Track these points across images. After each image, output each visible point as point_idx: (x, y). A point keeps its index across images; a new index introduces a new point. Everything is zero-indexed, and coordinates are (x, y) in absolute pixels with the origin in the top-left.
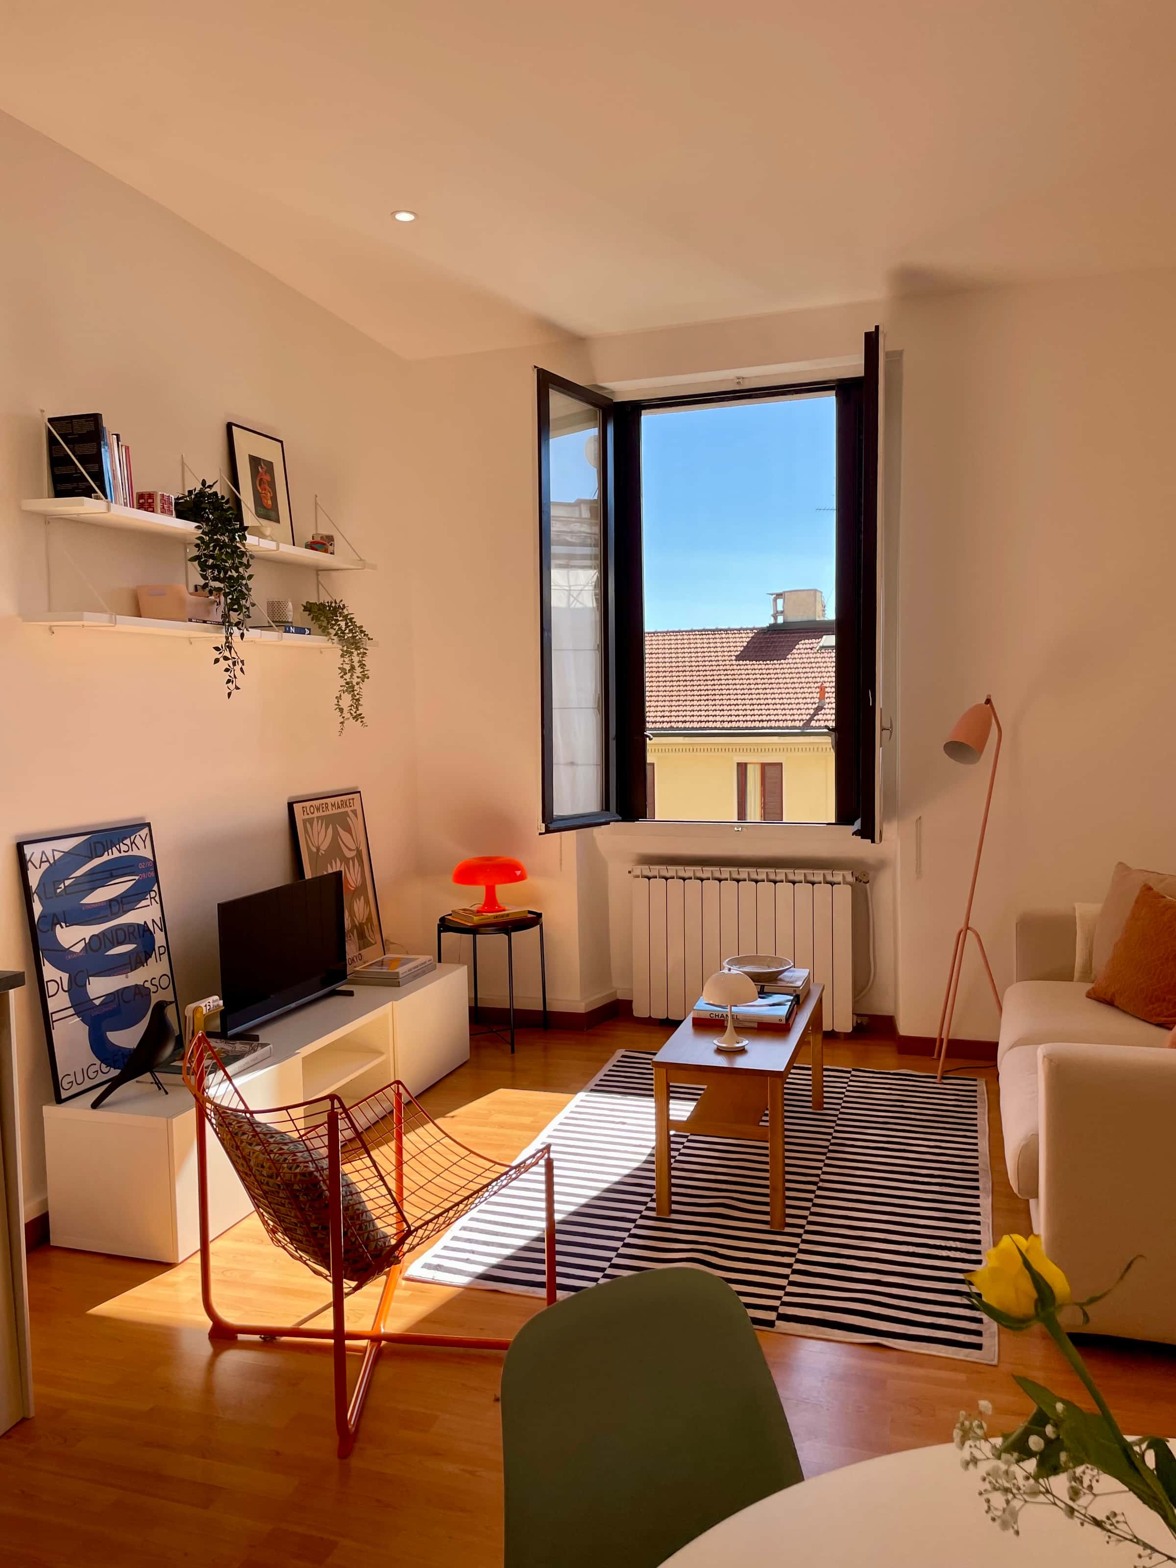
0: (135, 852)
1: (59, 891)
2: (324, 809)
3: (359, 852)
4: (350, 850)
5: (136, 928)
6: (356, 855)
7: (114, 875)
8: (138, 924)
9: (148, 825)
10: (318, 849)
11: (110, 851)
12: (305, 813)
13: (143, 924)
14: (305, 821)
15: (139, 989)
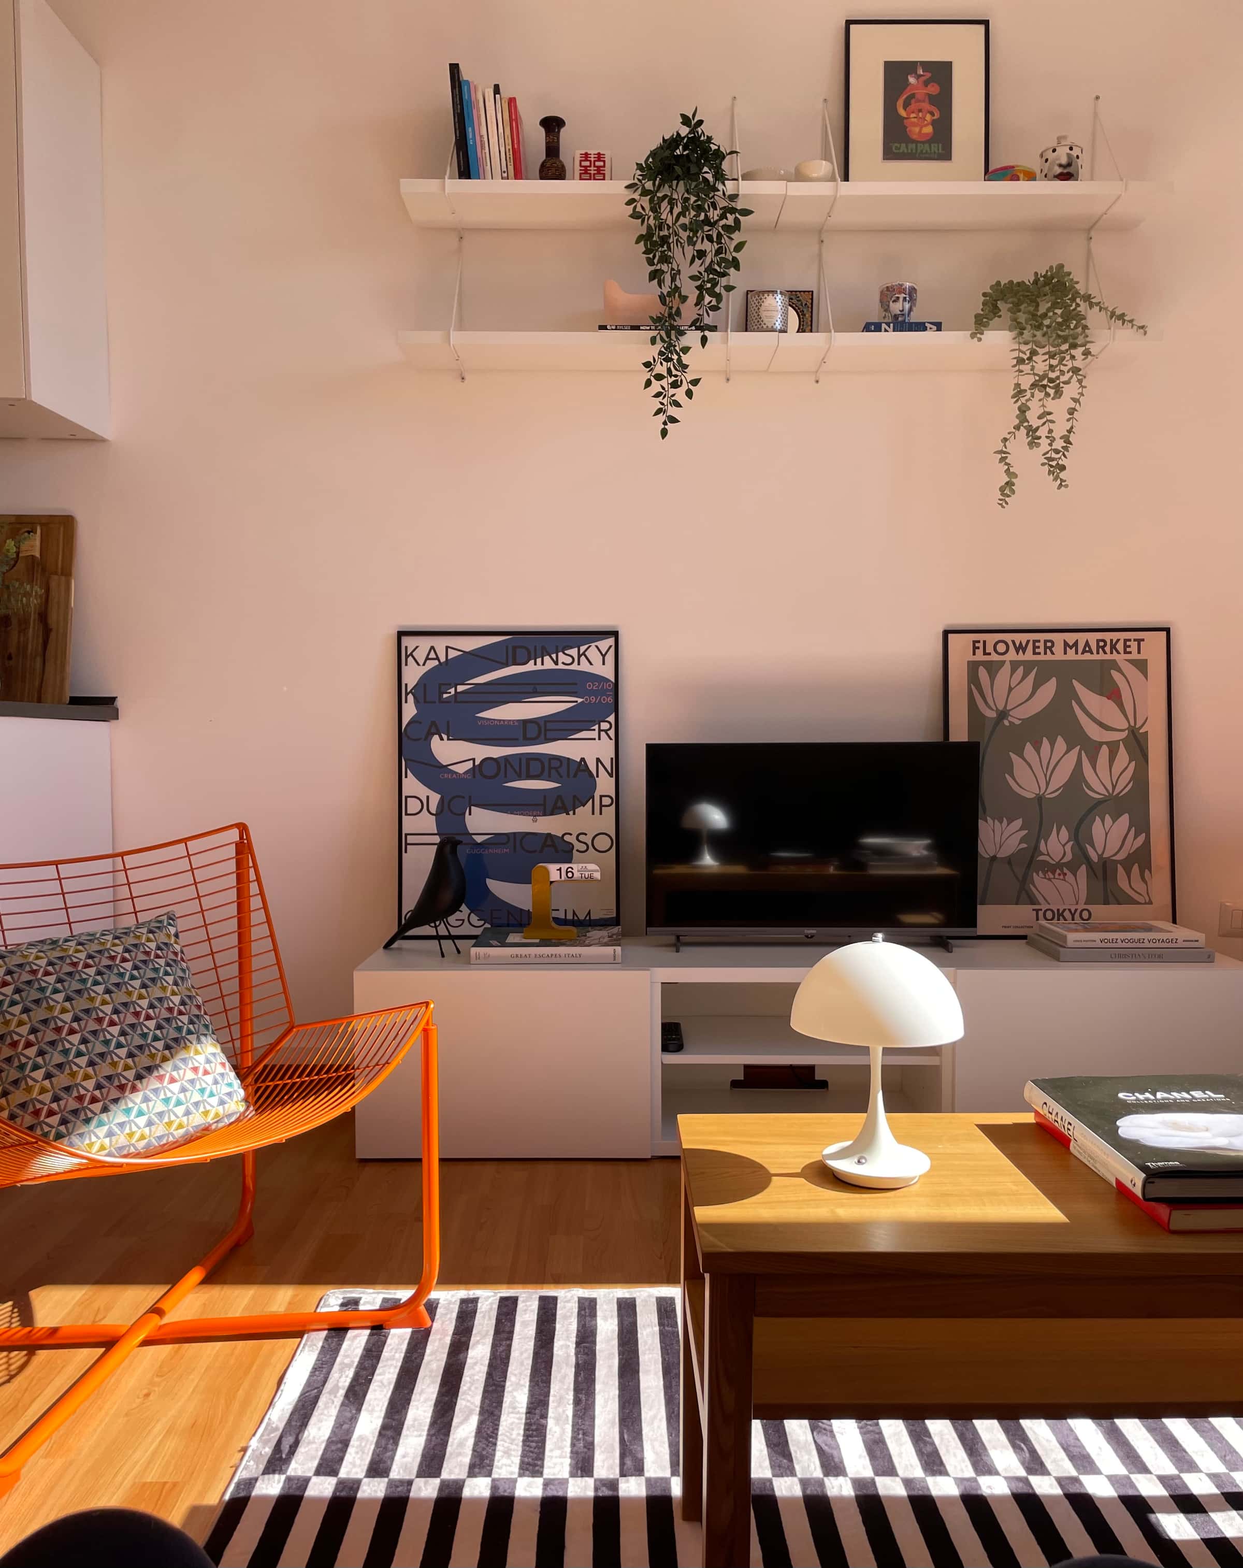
0: (584, 667)
1: (445, 696)
2: (1041, 650)
3: (1137, 736)
4: (1109, 728)
5: (565, 763)
6: (1125, 738)
7: (540, 690)
8: (570, 759)
9: (615, 634)
10: (1003, 714)
11: (539, 660)
12: (980, 652)
13: (578, 760)
14: (975, 665)
15: (553, 841)
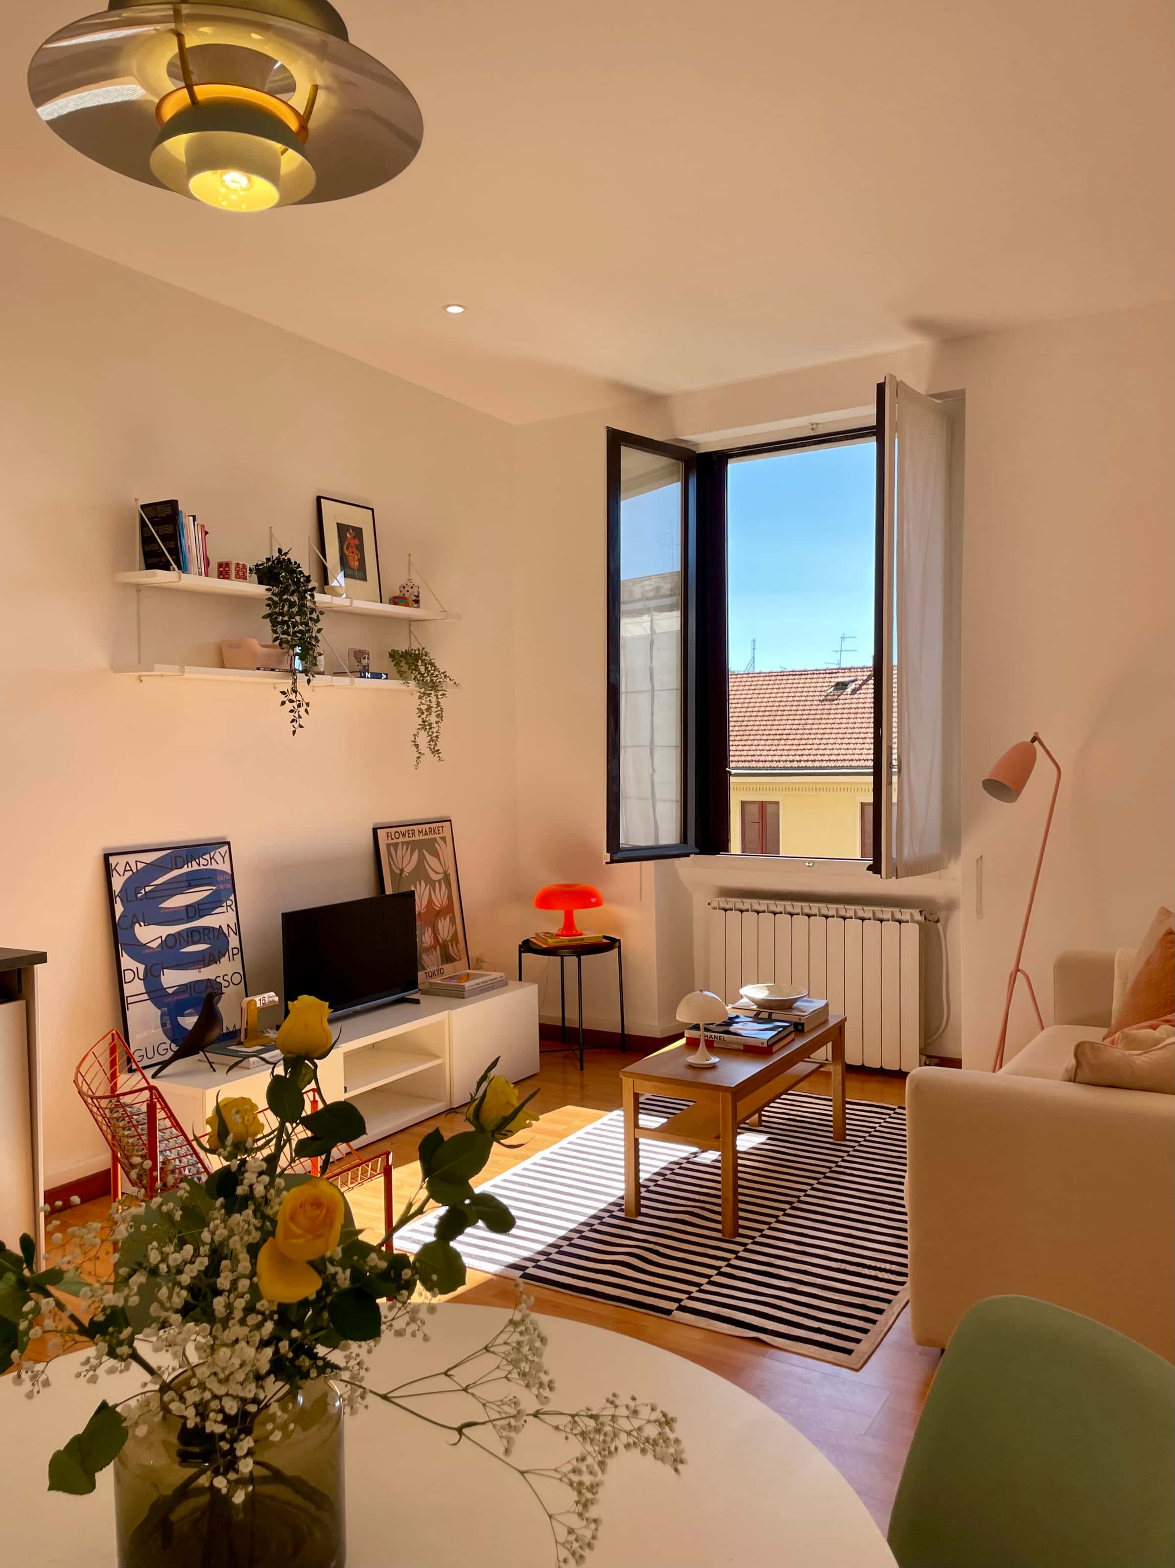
0: (214, 866)
1: (139, 895)
2: (410, 835)
3: (447, 877)
4: (437, 873)
5: (211, 930)
6: (443, 878)
7: (192, 884)
8: (213, 928)
9: (228, 843)
10: (402, 871)
11: (190, 864)
12: (390, 838)
13: (218, 927)
14: (388, 845)
15: (211, 984)
